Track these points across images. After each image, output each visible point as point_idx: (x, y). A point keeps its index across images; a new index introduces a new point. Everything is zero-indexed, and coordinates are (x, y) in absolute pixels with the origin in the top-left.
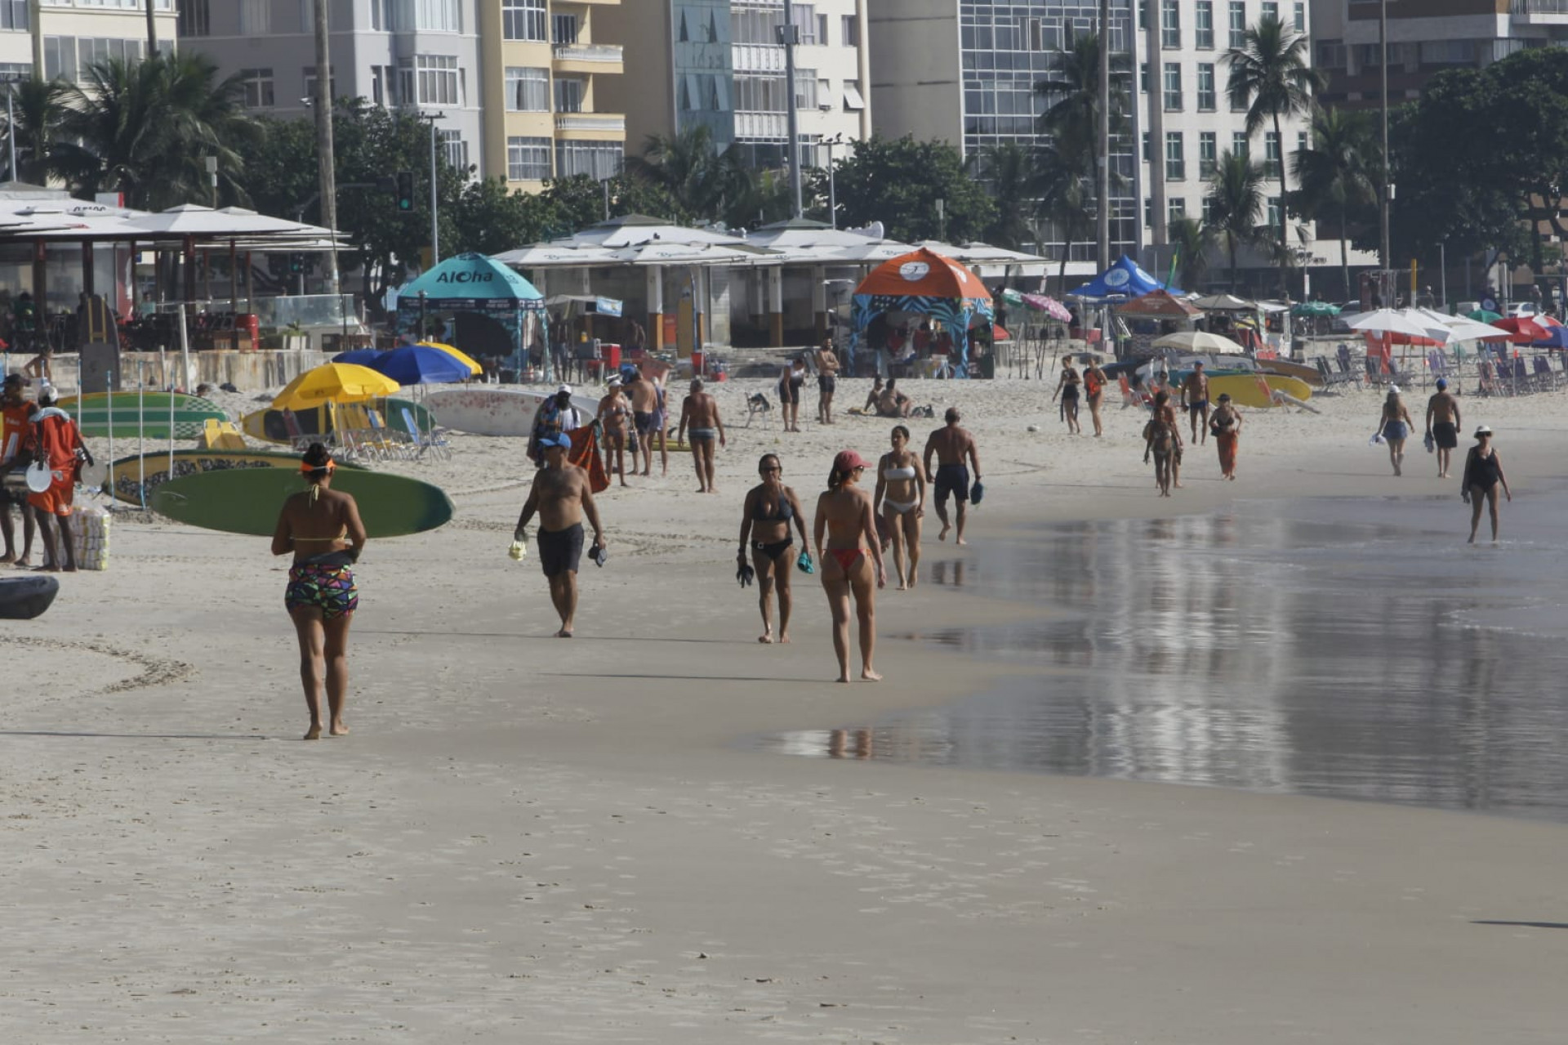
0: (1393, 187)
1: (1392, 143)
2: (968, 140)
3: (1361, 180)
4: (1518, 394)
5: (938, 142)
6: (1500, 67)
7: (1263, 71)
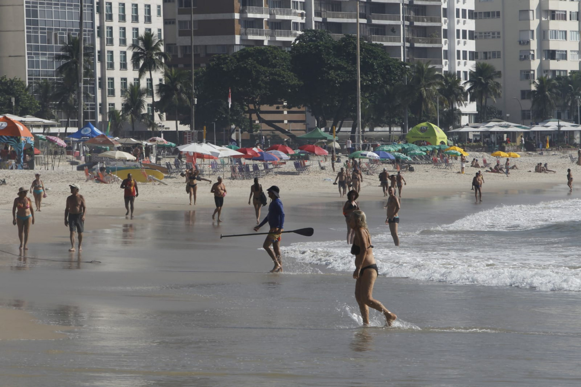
0: (196, 99)
1: (196, 84)
2: (29, 79)
3: (184, 96)
4: (247, 179)
5: (17, 79)
6: (237, 54)
7: (145, 53)
